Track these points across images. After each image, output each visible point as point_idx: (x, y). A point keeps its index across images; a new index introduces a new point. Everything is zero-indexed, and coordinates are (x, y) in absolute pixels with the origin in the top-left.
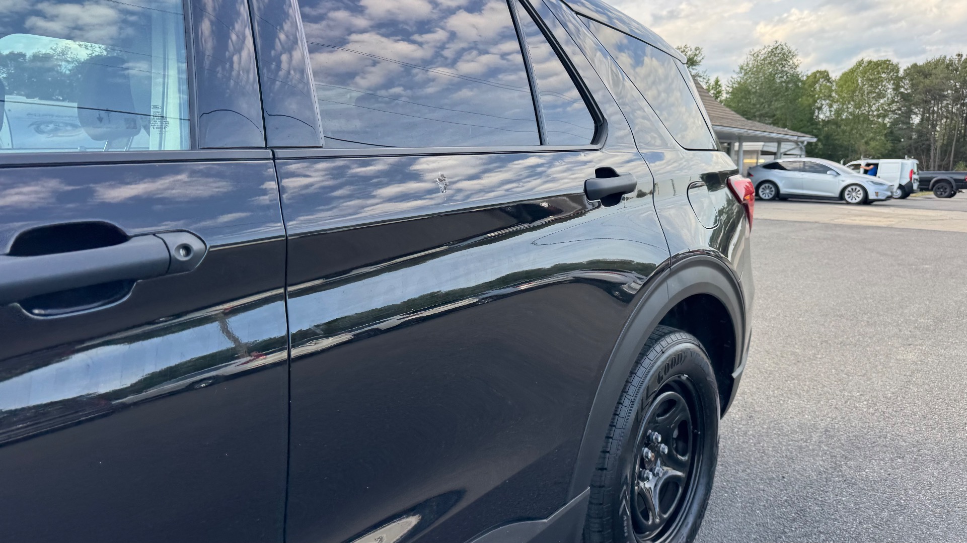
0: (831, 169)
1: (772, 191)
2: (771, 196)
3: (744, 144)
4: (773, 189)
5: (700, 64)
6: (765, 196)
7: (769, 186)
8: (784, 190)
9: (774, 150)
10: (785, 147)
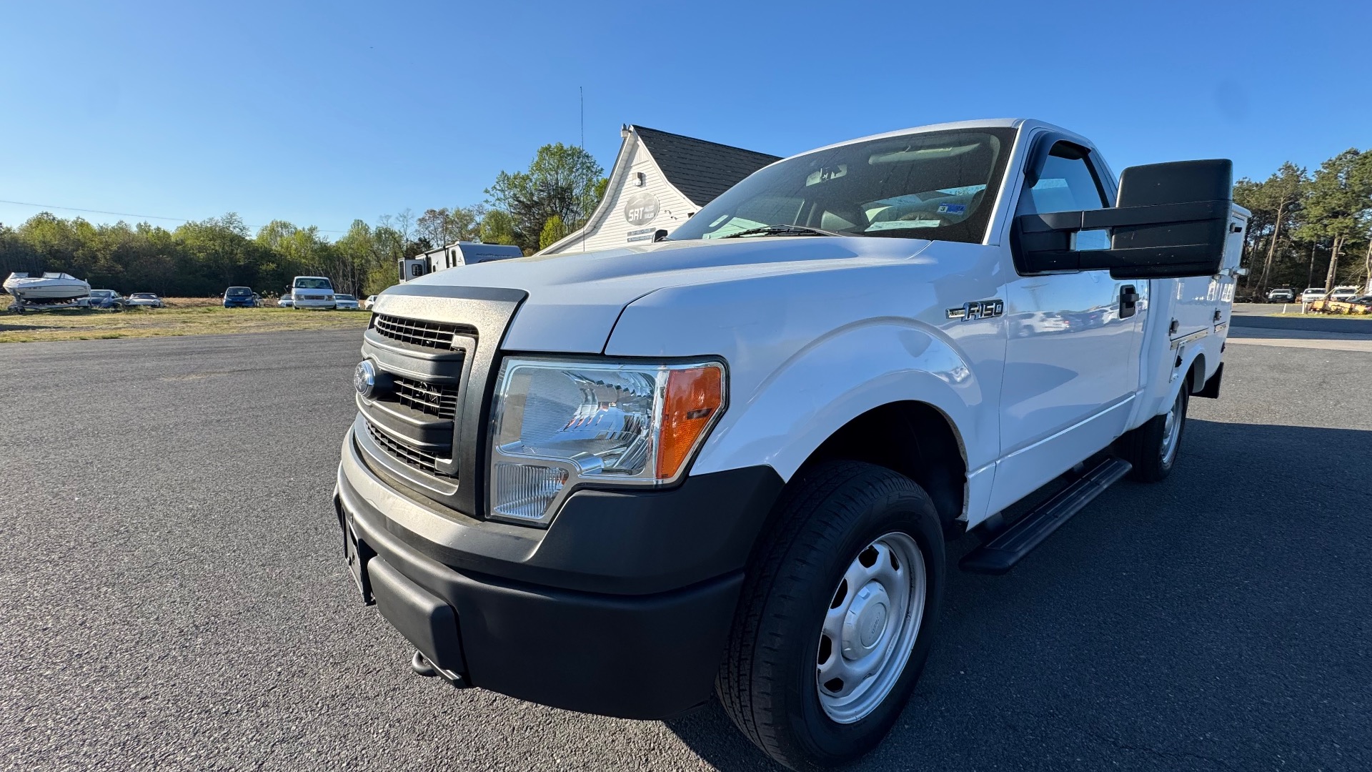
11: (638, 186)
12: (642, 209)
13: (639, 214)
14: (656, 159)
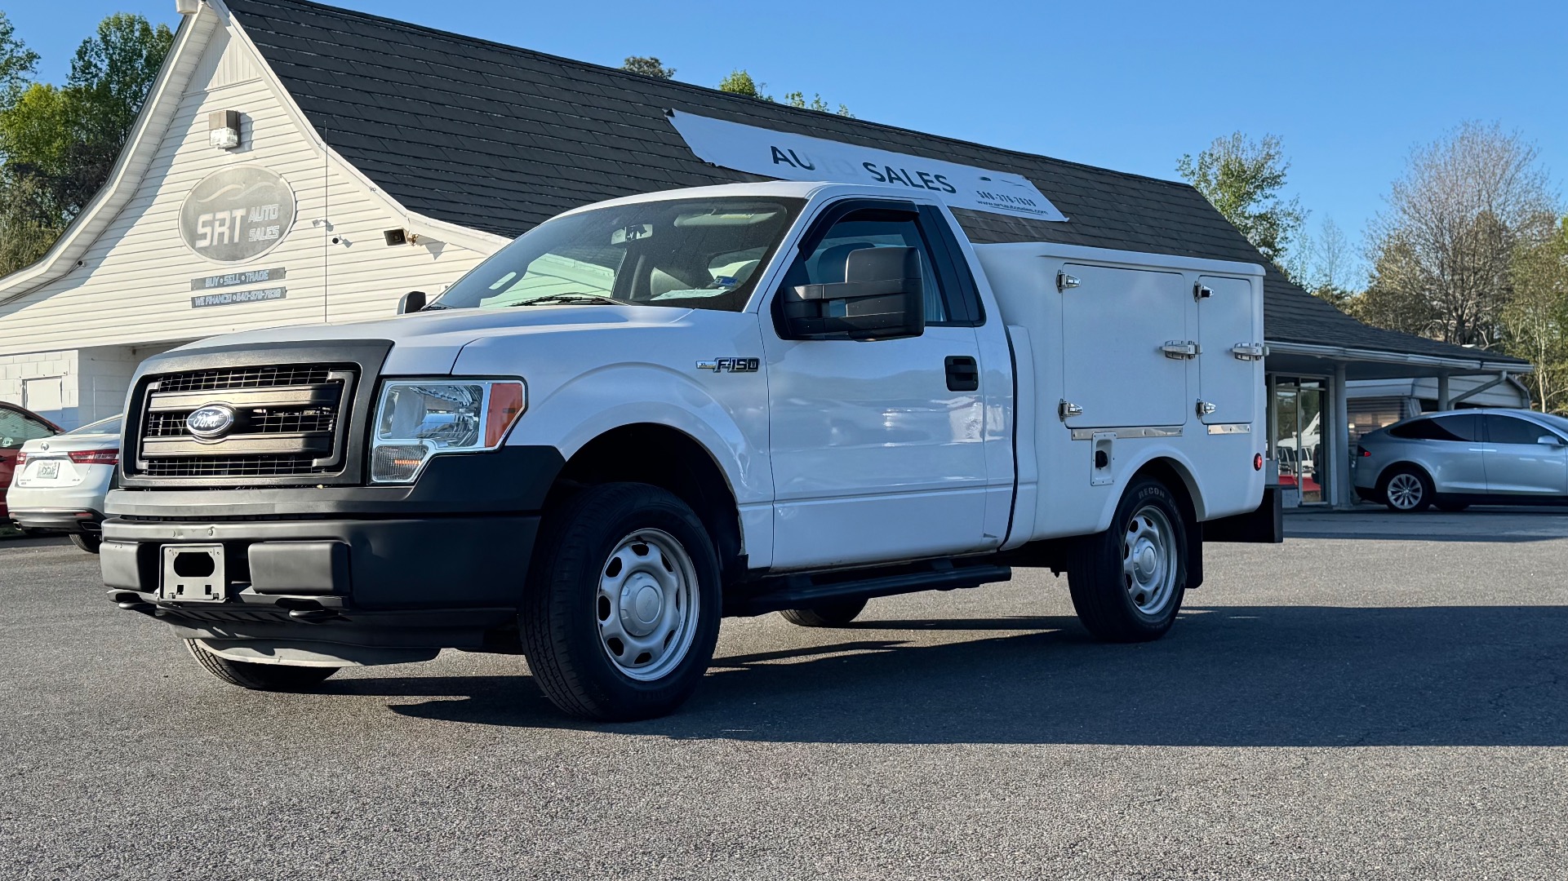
0: (1547, 433)
1: (1417, 490)
2: (1415, 503)
3: (1347, 382)
4: (1419, 485)
5: (1283, 179)
6: (1403, 503)
7: (1408, 479)
8: (1443, 483)
9: (1434, 395)
10: (1457, 387)
11: (228, 149)
12: (239, 213)
13: (232, 228)
14: (283, 77)
